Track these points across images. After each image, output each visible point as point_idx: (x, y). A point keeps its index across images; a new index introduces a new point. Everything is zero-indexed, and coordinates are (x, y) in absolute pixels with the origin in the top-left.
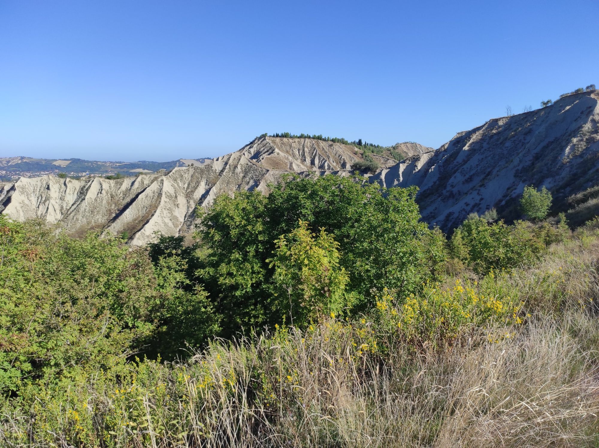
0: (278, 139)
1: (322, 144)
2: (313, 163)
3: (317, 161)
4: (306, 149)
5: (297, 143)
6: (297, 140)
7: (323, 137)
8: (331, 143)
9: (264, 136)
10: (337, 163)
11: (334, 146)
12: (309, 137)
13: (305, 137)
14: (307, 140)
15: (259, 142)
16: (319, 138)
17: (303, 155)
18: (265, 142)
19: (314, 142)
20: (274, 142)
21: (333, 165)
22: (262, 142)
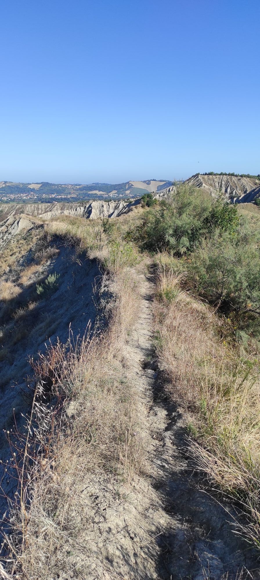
0: (206, 177)
1: (234, 178)
2: (226, 191)
3: (229, 190)
4: (223, 182)
5: (218, 179)
6: (218, 176)
7: (235, 174)
8: (239, 178)
9: (197, 175)
10: (242, 191)
11: (242, 180)
12: (226, 174)
13: (224, 175)
14: (225, 176)
15: (194, 179)
16: (233, 175)
17: (221, 186)
18: (197, 179)
19: (228, 178)
20: (203, 178)
21: (239, 192)
22: (196, 178)
